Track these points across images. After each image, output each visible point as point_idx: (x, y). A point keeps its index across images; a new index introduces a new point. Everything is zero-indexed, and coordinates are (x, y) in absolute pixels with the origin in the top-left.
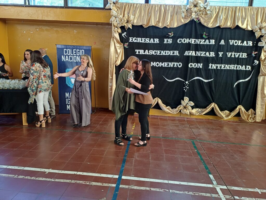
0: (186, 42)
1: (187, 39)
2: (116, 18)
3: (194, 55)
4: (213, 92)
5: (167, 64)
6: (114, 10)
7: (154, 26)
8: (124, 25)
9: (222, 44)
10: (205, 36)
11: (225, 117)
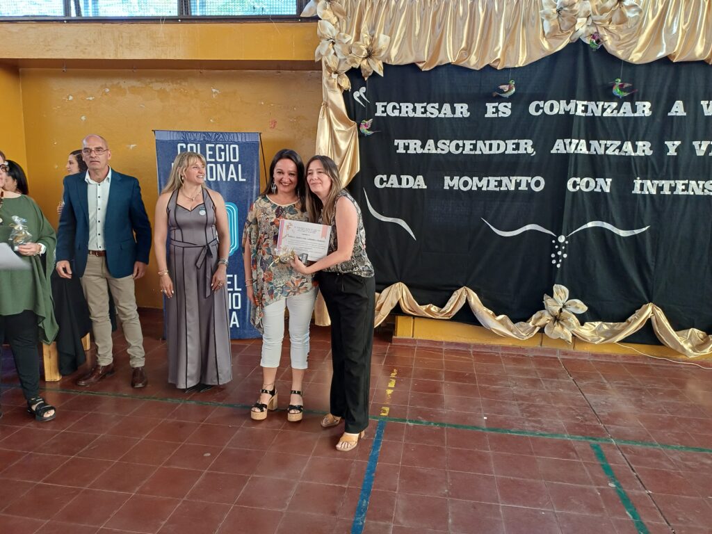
0: (555, 111)
1: (561, 101)
2: (333, 43)
3: (584, 151)
4: (649, 270)
5: (496, 181)
6: (329, 21)
7: (454, 65)
8: (359, 63)
9: (678, 114)
10: (619, 91)
11: (690, 350)
